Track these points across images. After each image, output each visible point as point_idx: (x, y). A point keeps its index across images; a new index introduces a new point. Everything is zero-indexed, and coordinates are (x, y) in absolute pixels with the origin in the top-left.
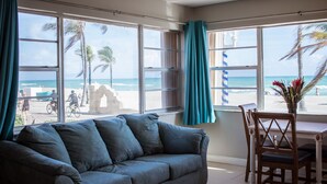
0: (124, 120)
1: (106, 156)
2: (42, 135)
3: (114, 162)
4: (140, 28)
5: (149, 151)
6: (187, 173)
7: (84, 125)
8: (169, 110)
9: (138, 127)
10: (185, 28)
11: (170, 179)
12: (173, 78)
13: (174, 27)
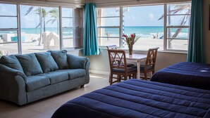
0: (50, 53)
1: (40, 69)
2: (10, 60)
3: (44, 72)
4: (60, 7)
5: (61, 67)
6: (78, 77)
7: (30, 55)
8: (76, 48)
9: (57, 56)
10: (84, 7)
11: (69, 79)
12: (79, 32)
13: (78, 6)
